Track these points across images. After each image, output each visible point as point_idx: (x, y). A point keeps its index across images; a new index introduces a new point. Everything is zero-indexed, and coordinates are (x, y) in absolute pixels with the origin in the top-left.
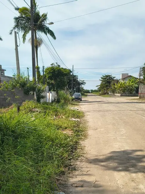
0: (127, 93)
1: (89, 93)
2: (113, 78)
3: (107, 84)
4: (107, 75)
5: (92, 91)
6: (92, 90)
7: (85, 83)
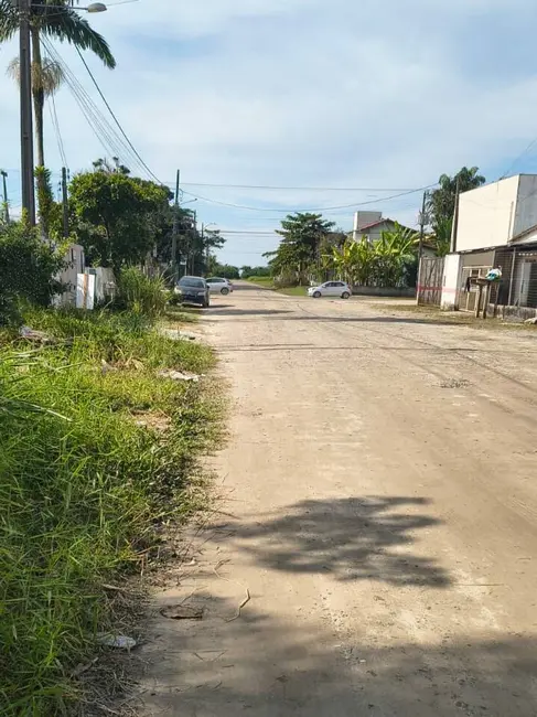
0: (375, 284)
1: (236, 276)
2: (326, 226)
3: (303, 248)
4: (304, 214)
5: (249, 273)
6: (247, 269)
7: (223, 241)
